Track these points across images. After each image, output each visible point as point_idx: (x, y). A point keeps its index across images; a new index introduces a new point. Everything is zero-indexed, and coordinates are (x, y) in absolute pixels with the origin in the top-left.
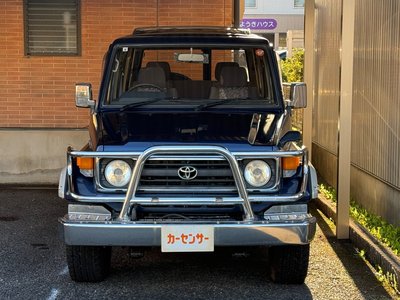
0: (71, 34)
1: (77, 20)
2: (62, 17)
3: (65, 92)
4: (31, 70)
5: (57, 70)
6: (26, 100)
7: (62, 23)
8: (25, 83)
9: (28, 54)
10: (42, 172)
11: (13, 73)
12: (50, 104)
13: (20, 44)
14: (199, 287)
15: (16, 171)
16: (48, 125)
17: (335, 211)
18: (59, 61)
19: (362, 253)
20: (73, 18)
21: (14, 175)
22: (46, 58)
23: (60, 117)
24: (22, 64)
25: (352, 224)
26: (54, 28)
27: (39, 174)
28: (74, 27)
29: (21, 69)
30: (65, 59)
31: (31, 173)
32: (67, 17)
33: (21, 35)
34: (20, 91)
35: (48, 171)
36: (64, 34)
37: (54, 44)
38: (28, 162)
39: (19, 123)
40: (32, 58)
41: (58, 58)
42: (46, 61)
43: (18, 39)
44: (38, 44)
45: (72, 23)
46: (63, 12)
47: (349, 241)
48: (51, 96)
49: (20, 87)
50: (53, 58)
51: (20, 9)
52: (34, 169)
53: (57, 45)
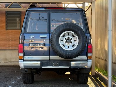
0: (19, 24)
2: (16, 19)
3: (17, 40)
4: (7, 34)
5: (15, 34)
6: (6, 42)
7: (16, 21)
8: (6, 37)
9: (7, 29)
10: (10, 62)
11: (3, 35)
12: (13, 43)
13: (4, 27)
15: (3, 62)
16: (12, 49)
18: (15, 31)
19: (98, 78)
20: (19, 19)
21: (2, 63)
22: (12, 30)
23: (15, 47)
24: (5, 32)
26: (14, 22)
28: (19, 22)
30: (17, 30)
31: (7, 62)
33: (5, 24)
35: (12, 62)
36: (17, 24)
38: (6, 59)
39: (4, 48)
40: (8, 30)
42: (12, 31)
43: (4, 25)
44: (9, 27)
46: (17, 18)
48: (13, 41)
49: (4, 38)
50: (14, 30)
51: (4, 17)
52: (8, 61)
53: (15, 27)
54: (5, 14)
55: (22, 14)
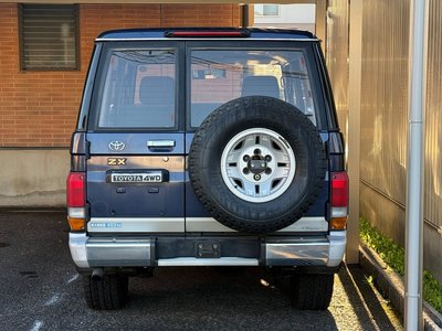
0: (69, 47)
1: (75, 32)
2: (59, 30)
3: (63, 109)
4: (27, 86)
5: (54, 86)
6: (21, 118)
7: (60, 36)
8: (21, 99)
9: (24, 69)
10: (40, 194)
11: (7, 90)
12: (48, 122)
13: (15, 59)
14: (193, 317)
15: (12, 193)
16: (46, 143)
18: (57, 76)
19: (370, 280)
20: (71, 30)
21: (11, 198)
22: (44, 73)
23: (58, 136)
24: (17, 80)
27: (38, 196)
28: (72, 39)
29: (17, 85)
30: (63, 73)
31: (28, 195)
32: (65, 29)
33: (15, 48)
34: (16, 109)
35: (46, 193)
36: (62, 47)
37: (52, 58)
38: (25, 184)
39: (14, 142)
40: (28, 74)
41: (56, 73)
42: (45, 76)
43: (13, 53)
44: (37, 59)
45: (71, 36)
46: (60, 24)
47: (358, 266)
48: (49, 113)
49: (15, 104)
50: (51, 73)
51: (14, 21)
52: (32, 191)
53: (57, 59)
55: (81, 11)
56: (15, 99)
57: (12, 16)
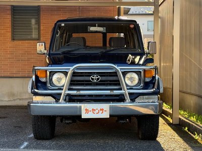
0: (35, 29)
1: (38, 23)
2: (30, 21)
3: (32, 58)
4: (15, 47)
5: (28, 47)
6: (12, 63)
7: (31, 24)
8: (12, 54)
9: (13, 39)
10: (20, 99)
11: (5, 49)
12: (24, 65)
13: (9, 35)
15: (6, 99)
16: (23, 75)
17: (171, 112)
18: (29, 43)
19: (186, 128)
20: (36, 21)
21: (6, 101)
24: (10, 44)
25: (180, 117)
26: (27, 26)
27: (18, 101)
28: (37, 26)
29: (10, 47)
30: (31, 41)
31: (14, 100)
32: (33, 21)
33: (10, 30)
34: (9, 58)
35: (22, 99)
36: (32, 29)
38: (13, 95)
39: (8, 74)
40: (15, 42)
41: (29, 41)
42: (23, 43)
43: (8, 32)
44: (17, 34)
45: (36, 24)
46: (32, 18)
47: (179, 125)
48: (24, 61)
49: (9, 56)
50: (26, 41)
51: (9, 17)
52: (16, 98)
53: (28, 35)
54: (9, 12)
55: (41, 12)
56: (9, 54)
57: (8, 14)
